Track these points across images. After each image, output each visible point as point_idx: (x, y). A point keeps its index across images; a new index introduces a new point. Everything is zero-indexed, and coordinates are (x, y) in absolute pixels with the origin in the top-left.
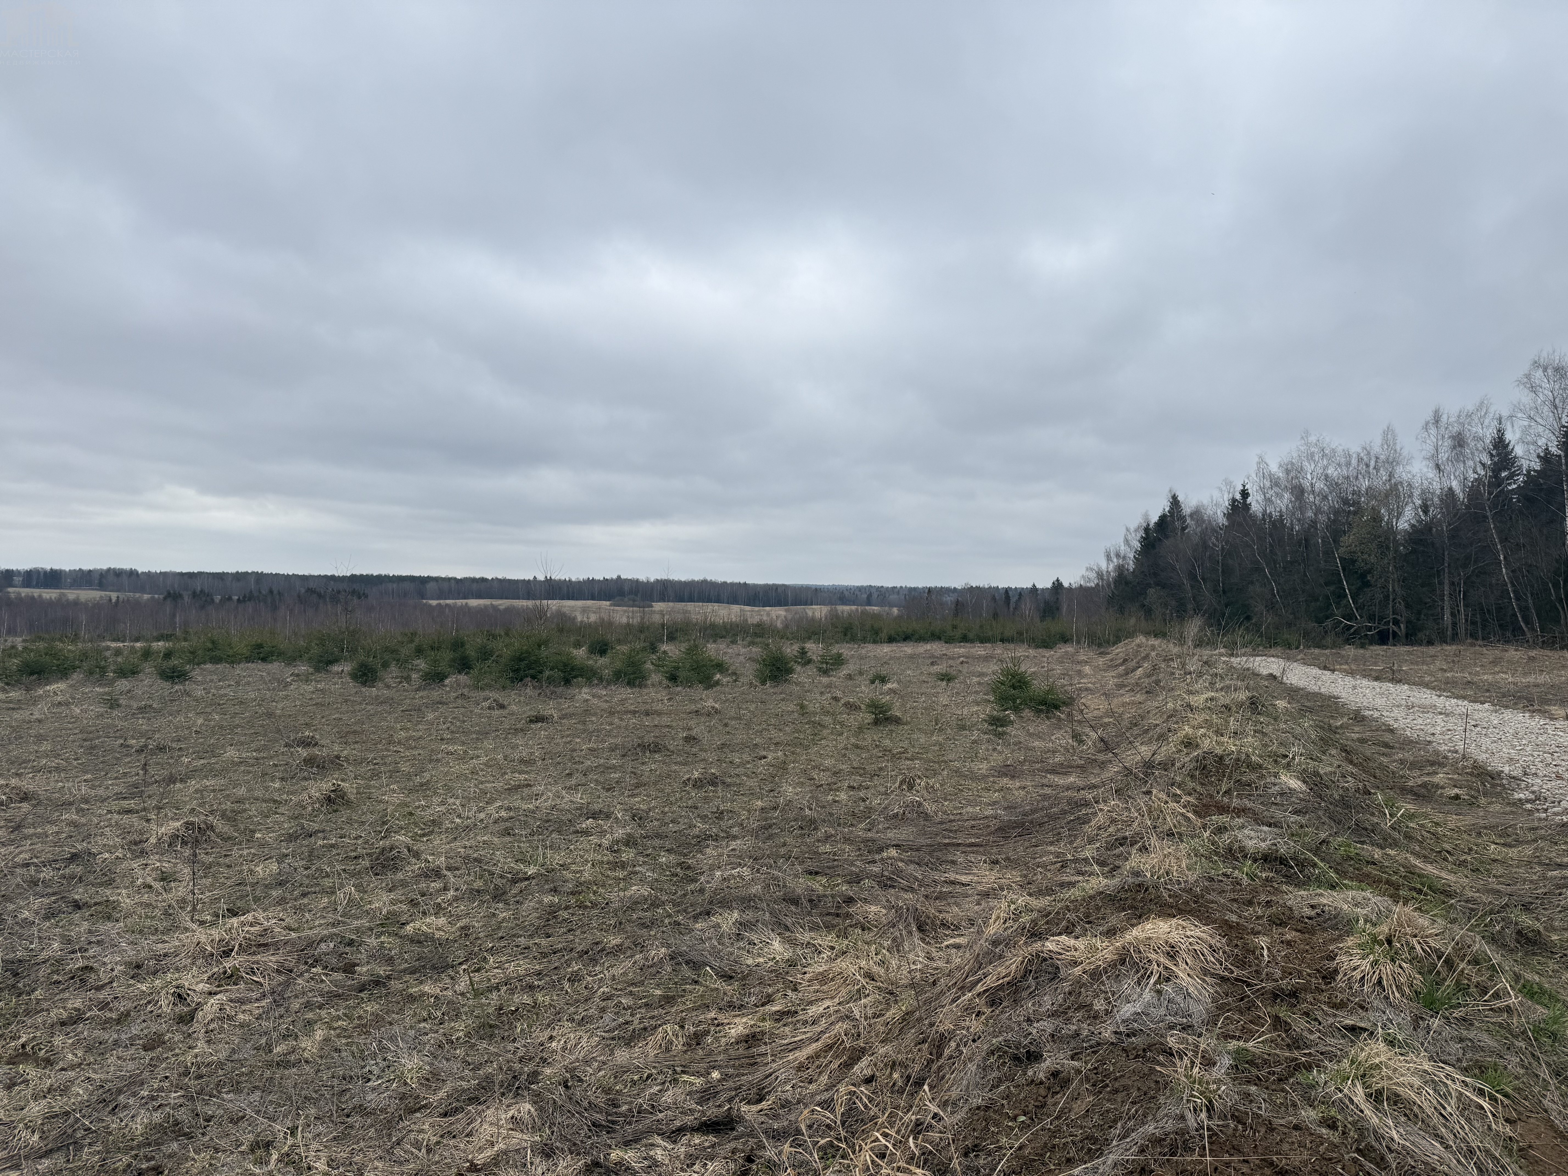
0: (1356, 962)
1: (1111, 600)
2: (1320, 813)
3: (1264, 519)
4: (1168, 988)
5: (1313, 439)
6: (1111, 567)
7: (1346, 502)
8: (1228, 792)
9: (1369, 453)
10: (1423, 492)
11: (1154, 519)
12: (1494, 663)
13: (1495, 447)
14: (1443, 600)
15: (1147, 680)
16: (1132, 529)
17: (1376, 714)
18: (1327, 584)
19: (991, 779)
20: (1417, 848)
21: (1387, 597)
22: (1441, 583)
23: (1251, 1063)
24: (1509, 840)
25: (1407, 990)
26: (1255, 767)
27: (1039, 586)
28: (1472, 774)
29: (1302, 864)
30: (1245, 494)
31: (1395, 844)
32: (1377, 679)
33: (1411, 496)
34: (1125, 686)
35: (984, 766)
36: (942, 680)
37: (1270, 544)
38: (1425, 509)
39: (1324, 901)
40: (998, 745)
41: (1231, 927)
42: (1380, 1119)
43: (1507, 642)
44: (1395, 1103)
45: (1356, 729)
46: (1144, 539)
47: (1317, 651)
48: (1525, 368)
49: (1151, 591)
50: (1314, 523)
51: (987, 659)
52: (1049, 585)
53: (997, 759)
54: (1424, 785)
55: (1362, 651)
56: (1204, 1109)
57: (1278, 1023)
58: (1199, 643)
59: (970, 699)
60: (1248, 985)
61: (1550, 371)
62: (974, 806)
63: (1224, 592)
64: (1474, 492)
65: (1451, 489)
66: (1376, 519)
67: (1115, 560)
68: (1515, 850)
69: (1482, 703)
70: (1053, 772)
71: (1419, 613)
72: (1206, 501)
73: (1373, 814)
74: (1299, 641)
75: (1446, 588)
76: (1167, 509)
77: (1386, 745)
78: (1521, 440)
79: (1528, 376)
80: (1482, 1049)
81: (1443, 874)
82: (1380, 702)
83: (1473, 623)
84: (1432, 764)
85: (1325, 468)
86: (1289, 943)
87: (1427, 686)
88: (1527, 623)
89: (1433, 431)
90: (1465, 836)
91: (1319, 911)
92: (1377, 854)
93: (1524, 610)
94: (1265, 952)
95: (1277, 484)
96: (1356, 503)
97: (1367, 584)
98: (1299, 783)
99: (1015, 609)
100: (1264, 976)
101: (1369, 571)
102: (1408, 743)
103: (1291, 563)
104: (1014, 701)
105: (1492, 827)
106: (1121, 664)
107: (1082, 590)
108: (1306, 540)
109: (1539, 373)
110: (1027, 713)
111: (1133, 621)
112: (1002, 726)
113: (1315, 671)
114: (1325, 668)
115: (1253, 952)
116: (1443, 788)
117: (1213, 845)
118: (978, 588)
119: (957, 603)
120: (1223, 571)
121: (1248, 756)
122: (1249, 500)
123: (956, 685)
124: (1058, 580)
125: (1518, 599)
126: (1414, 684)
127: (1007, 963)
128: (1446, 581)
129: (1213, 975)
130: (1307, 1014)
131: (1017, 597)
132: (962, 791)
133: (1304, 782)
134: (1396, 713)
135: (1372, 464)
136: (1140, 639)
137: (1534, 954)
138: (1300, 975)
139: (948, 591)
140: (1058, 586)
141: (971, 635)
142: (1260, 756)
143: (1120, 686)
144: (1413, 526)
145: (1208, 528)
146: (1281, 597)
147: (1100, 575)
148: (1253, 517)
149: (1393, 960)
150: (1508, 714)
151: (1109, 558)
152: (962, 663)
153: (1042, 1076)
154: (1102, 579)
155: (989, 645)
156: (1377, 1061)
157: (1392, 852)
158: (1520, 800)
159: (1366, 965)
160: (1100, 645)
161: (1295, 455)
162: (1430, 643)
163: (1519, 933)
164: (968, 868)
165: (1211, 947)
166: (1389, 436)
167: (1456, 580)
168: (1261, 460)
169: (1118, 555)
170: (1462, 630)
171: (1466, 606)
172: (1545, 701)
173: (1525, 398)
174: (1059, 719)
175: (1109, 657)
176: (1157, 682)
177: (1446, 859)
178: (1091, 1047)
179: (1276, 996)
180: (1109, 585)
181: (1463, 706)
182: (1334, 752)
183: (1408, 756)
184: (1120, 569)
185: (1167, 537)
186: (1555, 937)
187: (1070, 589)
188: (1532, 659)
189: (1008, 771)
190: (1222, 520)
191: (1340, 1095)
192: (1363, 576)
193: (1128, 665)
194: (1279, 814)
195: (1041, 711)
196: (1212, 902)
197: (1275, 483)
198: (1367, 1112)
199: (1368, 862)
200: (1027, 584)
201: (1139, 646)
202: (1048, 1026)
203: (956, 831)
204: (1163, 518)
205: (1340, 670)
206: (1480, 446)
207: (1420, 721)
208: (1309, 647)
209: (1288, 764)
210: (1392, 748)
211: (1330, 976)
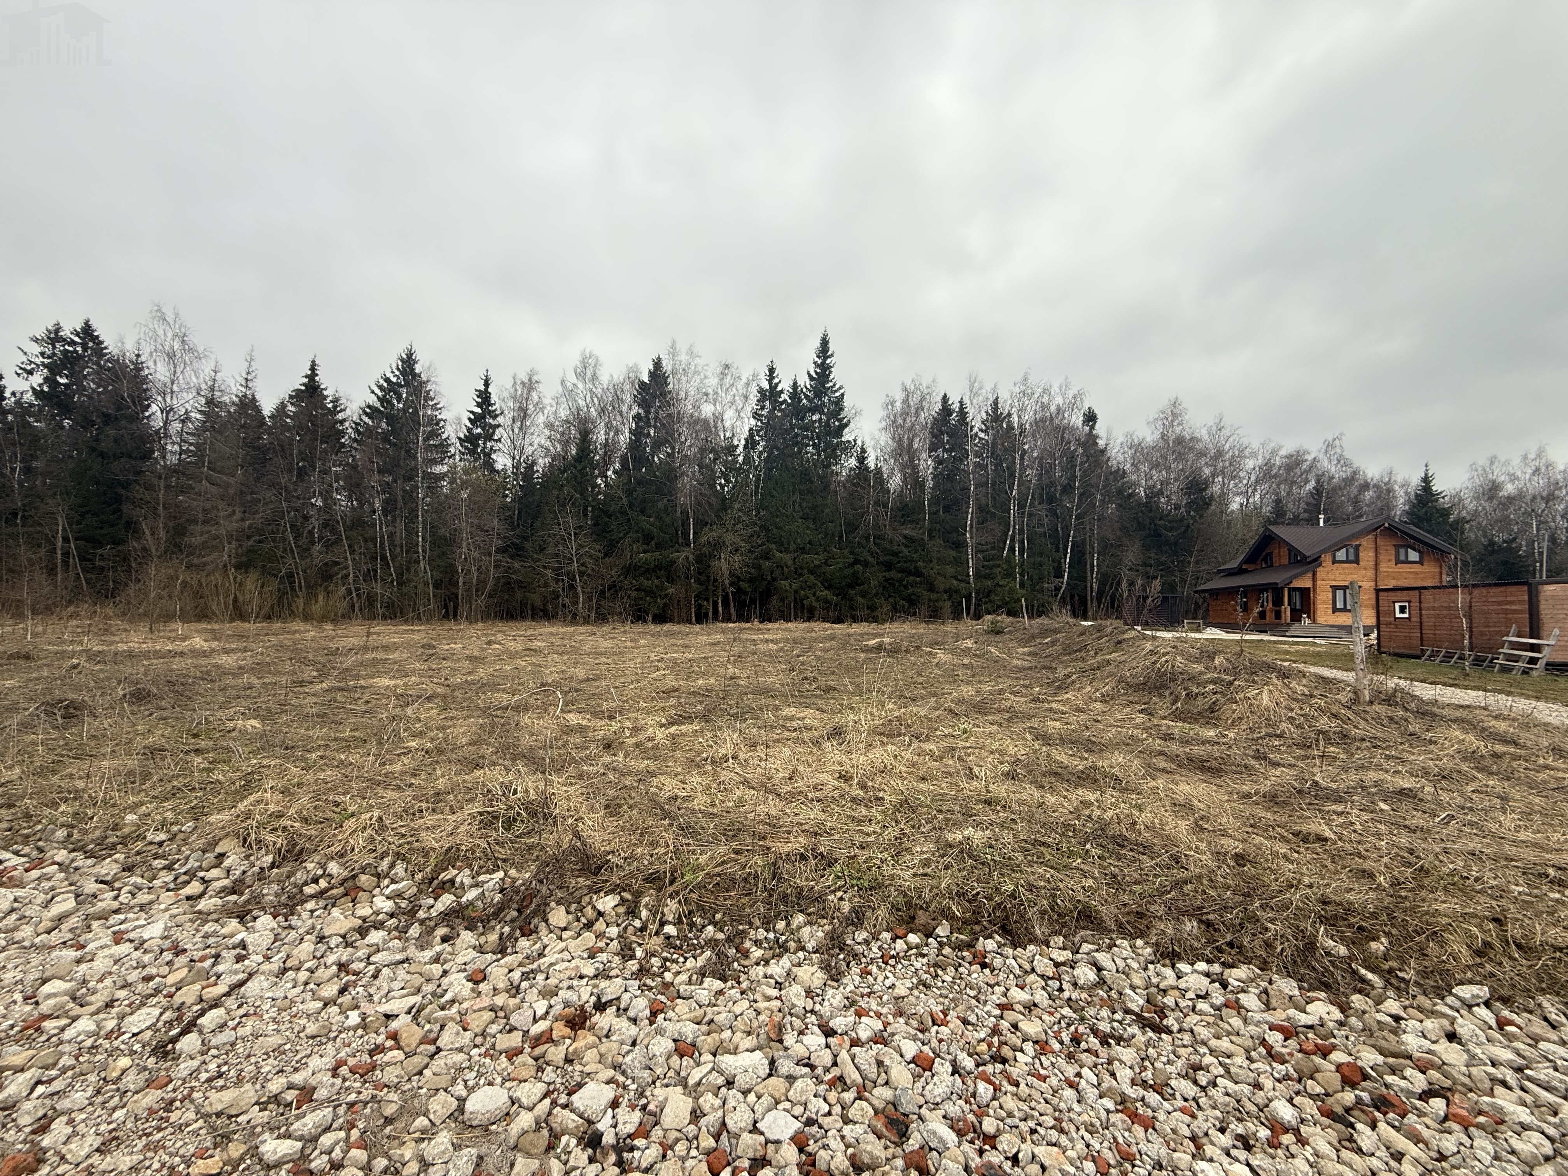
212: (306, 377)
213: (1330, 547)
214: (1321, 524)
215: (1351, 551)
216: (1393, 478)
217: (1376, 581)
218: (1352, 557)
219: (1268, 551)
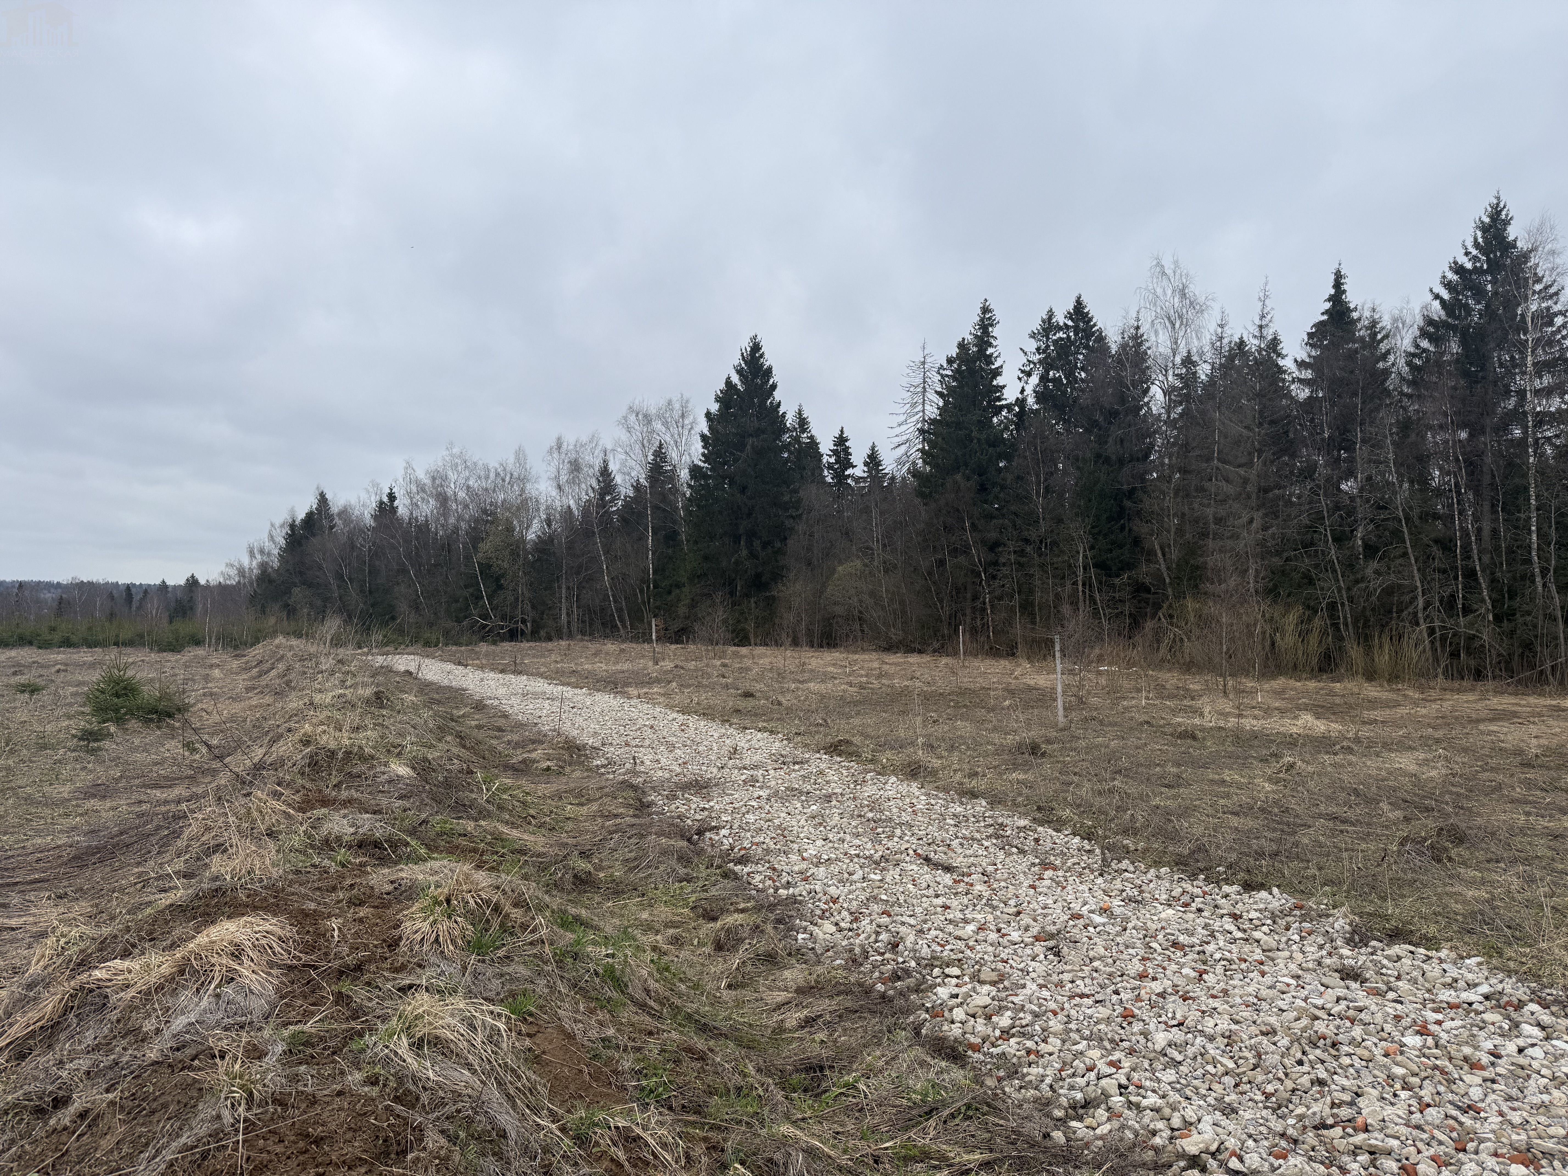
0: (418, 925)
1: (253, 599)
2: (424, 795)
3: (410, 523)
4: (228, 990)
5: (456, 451)
6: (254, 563)
7: (485, 511)
8: (337, 786)
9: (505, 470)
10: (548, 508)
11: (301, 515)
12: (595, 655)
13: (602, 474)
14: (561, 602)
15: (277, 681)
16: (277, 525)
17: (496, 703)
18: (466, 587)
19: (74, 803)
20: (507, 817)
21: (517, 599)
22: (560, 587)
23: (306, 1044)
24: (583, 800)
25: (460, 942)
26: (364, 758)
27: (170, 582)
28: (563, 748)
29: (395, 844)
30: (392, 497)
31: (488, 815)
32: (502, 671)
33: (538, 510)
34: (255, 688)
35: (68, 787)
36: (23, 692)
37: (416, 547)
38: (549, 522)
39: (403, 875)
40: (89, 763)
41: (307, 915)
42: (419, 1063)
43: (606, 637)
44: (435, 1045)
45: (476, 717)
46: (290, 536)
47: (454, 648)
48: (624, 411)
49: (296, 590)
50: (457, 529)
51: (92, 666)
52: (182, 582)
53: (84, 779)
54: (524, 761)
55: (493, 647)
56: (243, 1102)
57: (341, 998)
58: (337, 642)
59: (59, 712)
60: (315, 968)
61: (640, 417)
62: (44, 837)
63: (370, 592)
64: (586, 510)
65: (569, 507)
66: (510, 529)
67: (258, 557)
68: (585, 808)
69: (581, 688)
70: (156, 786)
71: (543, 613)
72: (353, 501)
73: (472, 791)
74: (438, 639)
75: (564, 591)
76: (314, 507)
77: (500, 729)
78: (619, 471)
79: (625, 418)
80: (518, 979)
81: (525, 837)
82: (502, 691)
83: (583, 622)
84: (533, 742)
85: (468, 479)
86: (361, 920)
87: (541, 675)
88: (621, 621)
89: (556, 455)
90: (549, 801)
91: (396, 885)
92: (470, 826)
93: (620, 610)
94: (336, 933)
95: (423, 490)
96: (494, 514)
97: (500, 587)
98: (408, 770)
99: (140, 607)
100: (332, 956)
101: (503, 576)
102: (520, 725)
103: (435, 565)
104: (117, 711)
105: (570, 791)
106: (255, 667)
107: (222, 588)
108: (447, 546)
109: (633, 418)
110: (133, 724)
111: (272, 621)
112: (97, 740)
113: (449, 666)
114: (460, 664)
115: (324, 935)
116: (538, 762)
117: (309, 838)
118: (90, 584)
119: (61, 601)
120: (370, 572)
121: (360, 747)
122: (396, 503)
123: (45, 697)
124: (193, 576)
125: (615, 602)
126: (532, 675)
127: (41, 1006)
128: (564, 586)
129: (279, 967)
130: (368, 984)
131: (141, 595)
132: (31, 820)
133: (413, 768)
134: (514, 701)
135: (507, 479)
136: (280, 640)
137: (585, 892)
138: (366, 947)
139: (49, 586)
140: (193, 582)
141: (74, 639)
142: (374, 748)
143: (248, 689)
144: (539, 537)
145: (357, 530)
146: (424, 598)
147: (241, 572)
148: (400, 521)
149: (449, 917)
150: (598, 696)
151: (252, 554)
152: (58, 671)
153: (67, 1121)
154: (244, 577)
155: (98, 650)
156: (420, 1011)
157: (483, 823)
158: (597, 766)
159: (425, 926)
160: (236, 647)
161: (440, 464)
162: (550, 639)
163: (575, 876)
164: (24, 910)
165: (280, 938)
166: (520, 456)
167: (571, 585)
168: (409, 466)
169: (262, 552)
170: (575, 627)
171: (578, 607)
172: (627, 684)
173: (624, 436)
174: (173, 728)
175: (244, 659)
176: (288, 683)
177: (530, 823)
178: (132, 1073)
179: (341, 973)
180: (251, 584)
181: (569, 692)
182: (449, 738)
183: (516, 737)
184: (263, 566)
185: (314, 535)
186: (602, 875)
187: (207, 587)
188: (622, 651)
189: (98, 791)
190: (369, 521)
191: (387, 1051)
192: (498, 580)
193: (262, 667)
194: (384, 801)
195: (151, 720)
196: (293, 894)
197: (422, 488)
198: (409, 1060)
199: (460, 835)
200: (154, 580)
201: (278, 647)
202: (84, 1063)
203: (13, 869)
204: (310, 515)
205: (473, 665)
206: (591, 472)
207: (531, 706)
208: (447, 645)
209: (400, 754)
210: (503, 731)
211: (393, 944)
212: (1329, 300)
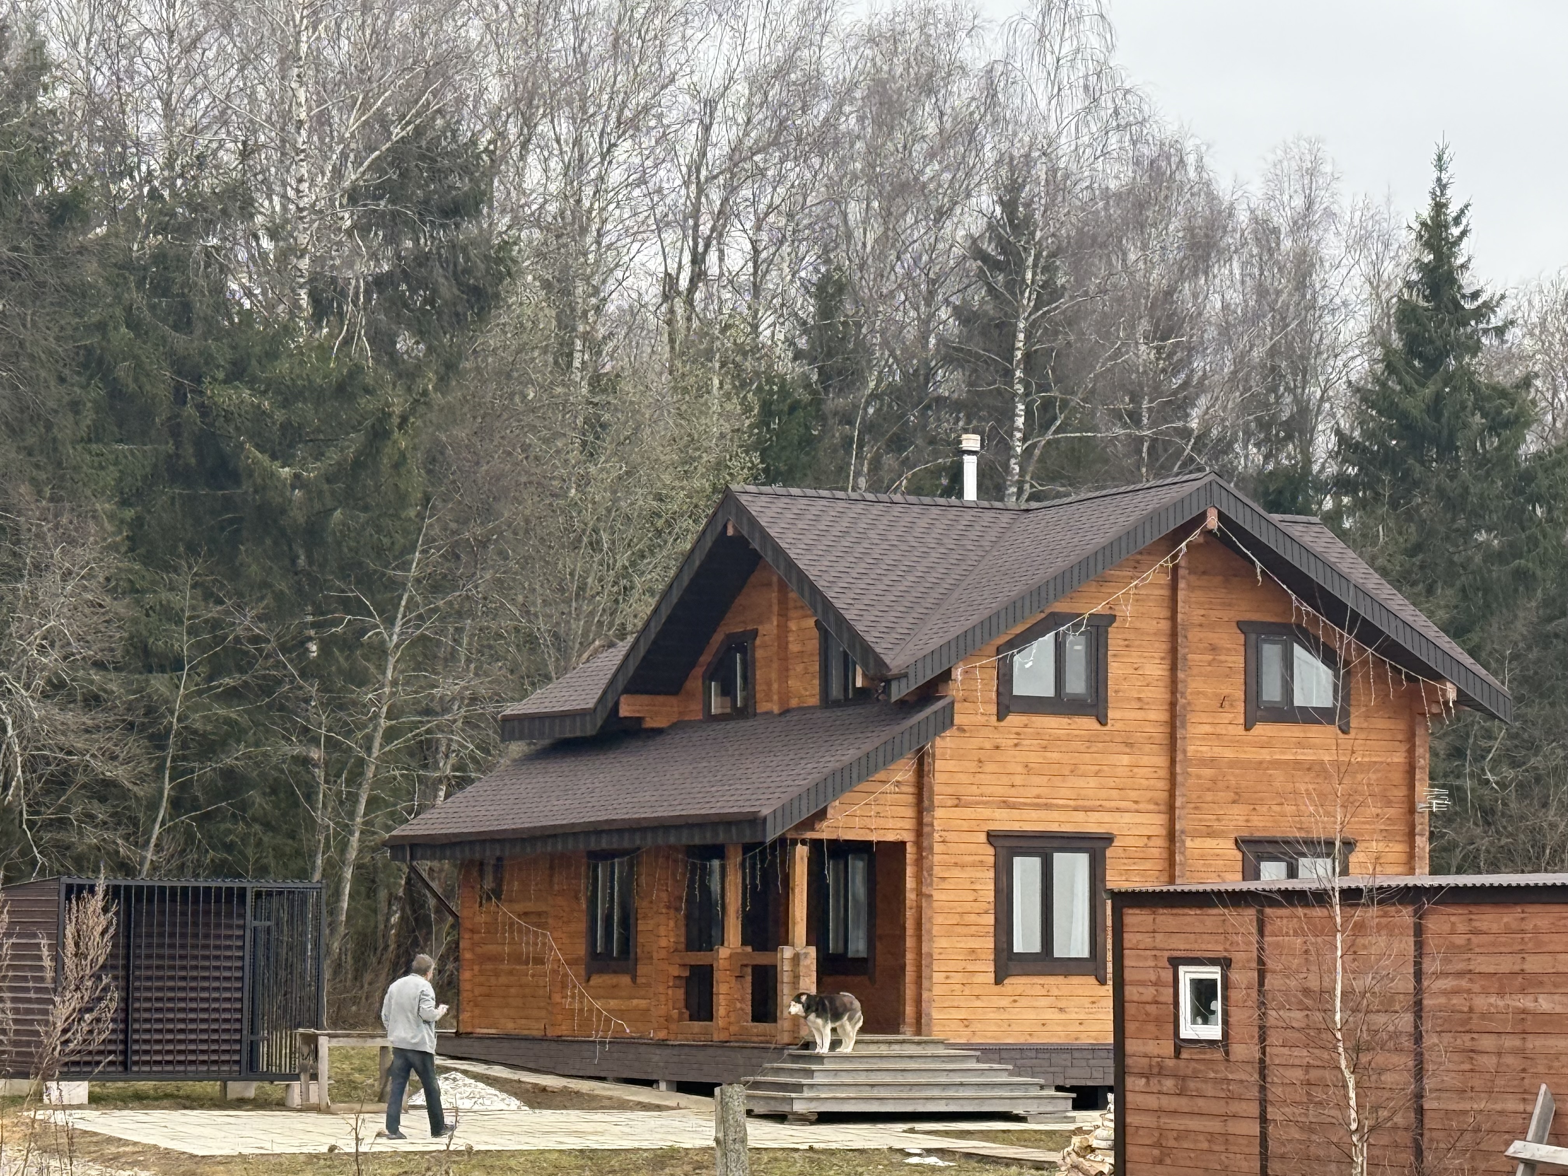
213: (989, 626)
214: (970, 491)
215: (1077, 646)
216: (1323, 200)
217: (1171, 809)
218: (1076, 684)
219: (732, 625)
